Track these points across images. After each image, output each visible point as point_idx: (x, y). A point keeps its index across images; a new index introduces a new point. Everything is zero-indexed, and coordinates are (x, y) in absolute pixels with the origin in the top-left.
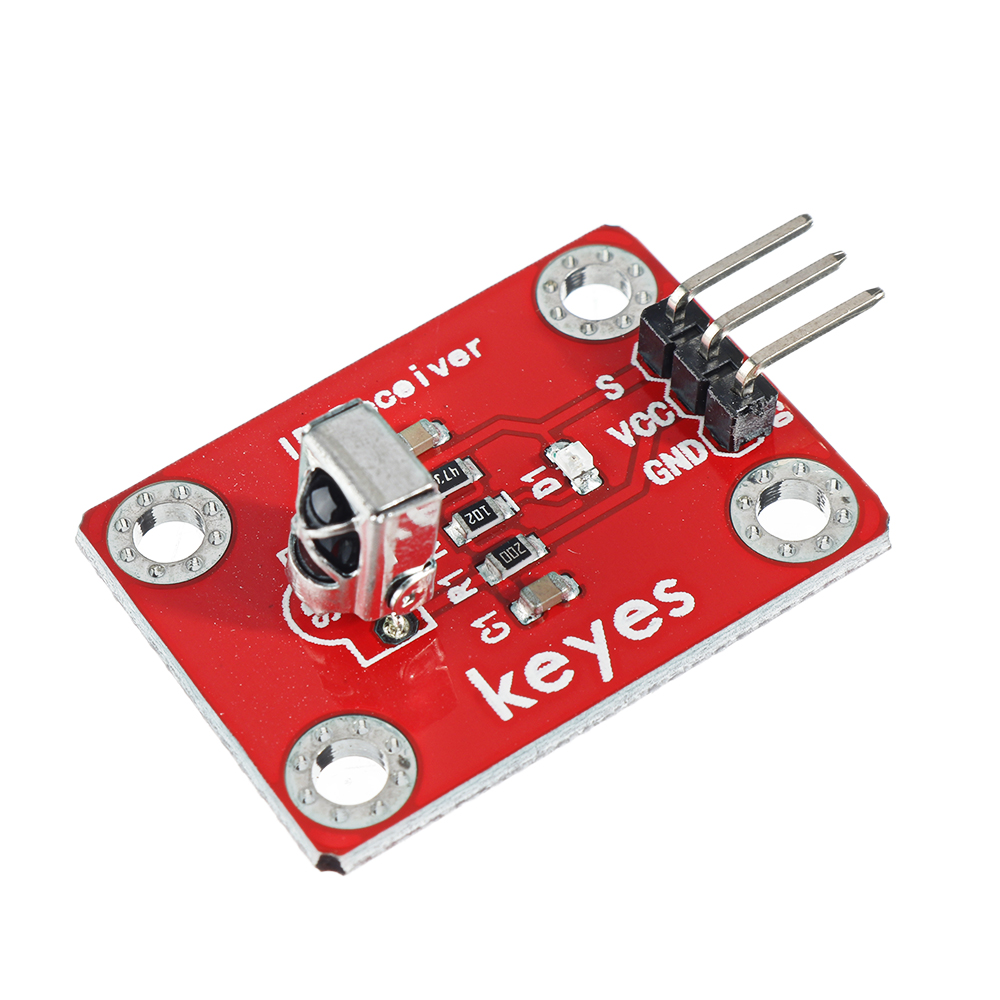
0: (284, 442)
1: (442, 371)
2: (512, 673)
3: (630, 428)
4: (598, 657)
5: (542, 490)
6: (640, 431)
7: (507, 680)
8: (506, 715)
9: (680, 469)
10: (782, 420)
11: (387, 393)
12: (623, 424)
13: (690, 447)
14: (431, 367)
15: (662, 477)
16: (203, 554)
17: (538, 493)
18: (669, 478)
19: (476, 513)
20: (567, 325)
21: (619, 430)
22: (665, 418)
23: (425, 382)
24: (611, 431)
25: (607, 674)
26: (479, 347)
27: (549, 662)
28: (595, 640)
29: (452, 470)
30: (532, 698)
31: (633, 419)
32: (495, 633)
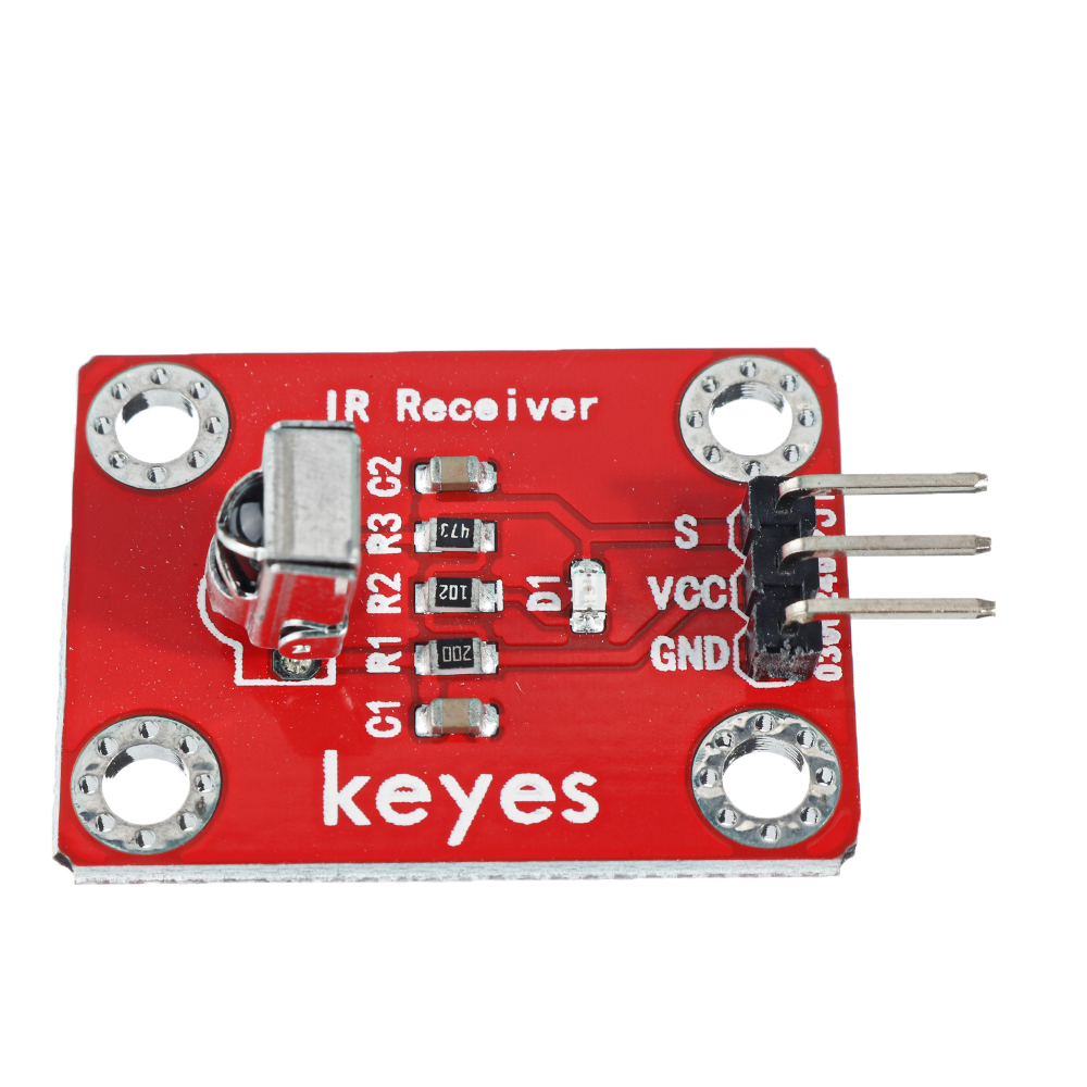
0: (332, 396)
1: (537, 413)
2: (368, 778)
3: (673, 589)
4: (462, 815)
5: (539, 602)
6: (680, 599)
7: (358, 783)
8: (331, 819)
9: (689, 664)
10: (827, 673)
11: (467, 403)
12: (669, 581)
13: (716, 647)
14: (530, 402)
15: (665, 661)
16: (172, 469)
17: (533, 604)
18: (671, 667)
19: (454, 589)
20: (695, 438)
21: (661, 584)
22: (714, 598)
23: (512, 415)
24: (652, 581)
25: (456, 837)
26: (592, 409)
27: (410, 790)
28: (471, 794)
29: (464, 529)
30: (368, 817)
31: (682, 581)
32: (383, 726)
